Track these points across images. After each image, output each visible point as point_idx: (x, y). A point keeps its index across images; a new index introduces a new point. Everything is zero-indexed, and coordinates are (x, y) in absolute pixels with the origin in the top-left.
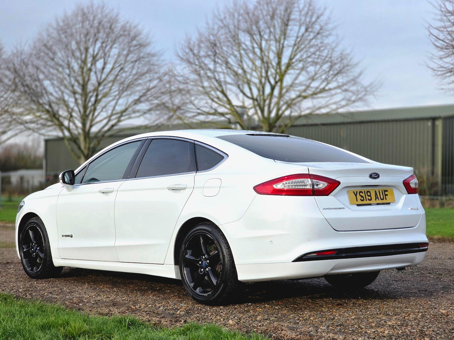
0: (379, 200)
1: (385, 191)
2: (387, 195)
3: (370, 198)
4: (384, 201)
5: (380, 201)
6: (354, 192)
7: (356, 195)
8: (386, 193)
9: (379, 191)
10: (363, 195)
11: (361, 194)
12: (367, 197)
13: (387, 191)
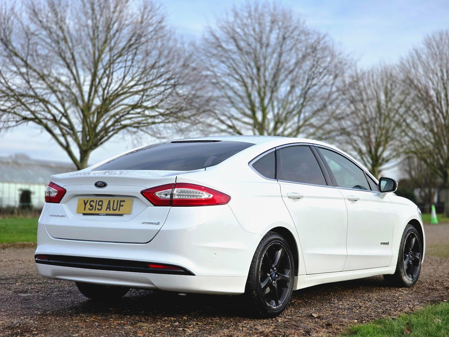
0: (110, 210)
1: (121, 201)
2: (122, 206)
3: (100, 208)
4: (117, 212)
5: (112, 212)
6: (84, 201)
7: (85, 204)
8: (122, 203)
9: (114, 201)
10: (94, 204)
11: (92, 203)
12: (97, 207)
13: (124, 201)
